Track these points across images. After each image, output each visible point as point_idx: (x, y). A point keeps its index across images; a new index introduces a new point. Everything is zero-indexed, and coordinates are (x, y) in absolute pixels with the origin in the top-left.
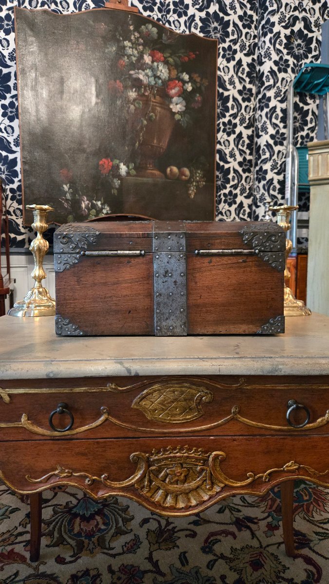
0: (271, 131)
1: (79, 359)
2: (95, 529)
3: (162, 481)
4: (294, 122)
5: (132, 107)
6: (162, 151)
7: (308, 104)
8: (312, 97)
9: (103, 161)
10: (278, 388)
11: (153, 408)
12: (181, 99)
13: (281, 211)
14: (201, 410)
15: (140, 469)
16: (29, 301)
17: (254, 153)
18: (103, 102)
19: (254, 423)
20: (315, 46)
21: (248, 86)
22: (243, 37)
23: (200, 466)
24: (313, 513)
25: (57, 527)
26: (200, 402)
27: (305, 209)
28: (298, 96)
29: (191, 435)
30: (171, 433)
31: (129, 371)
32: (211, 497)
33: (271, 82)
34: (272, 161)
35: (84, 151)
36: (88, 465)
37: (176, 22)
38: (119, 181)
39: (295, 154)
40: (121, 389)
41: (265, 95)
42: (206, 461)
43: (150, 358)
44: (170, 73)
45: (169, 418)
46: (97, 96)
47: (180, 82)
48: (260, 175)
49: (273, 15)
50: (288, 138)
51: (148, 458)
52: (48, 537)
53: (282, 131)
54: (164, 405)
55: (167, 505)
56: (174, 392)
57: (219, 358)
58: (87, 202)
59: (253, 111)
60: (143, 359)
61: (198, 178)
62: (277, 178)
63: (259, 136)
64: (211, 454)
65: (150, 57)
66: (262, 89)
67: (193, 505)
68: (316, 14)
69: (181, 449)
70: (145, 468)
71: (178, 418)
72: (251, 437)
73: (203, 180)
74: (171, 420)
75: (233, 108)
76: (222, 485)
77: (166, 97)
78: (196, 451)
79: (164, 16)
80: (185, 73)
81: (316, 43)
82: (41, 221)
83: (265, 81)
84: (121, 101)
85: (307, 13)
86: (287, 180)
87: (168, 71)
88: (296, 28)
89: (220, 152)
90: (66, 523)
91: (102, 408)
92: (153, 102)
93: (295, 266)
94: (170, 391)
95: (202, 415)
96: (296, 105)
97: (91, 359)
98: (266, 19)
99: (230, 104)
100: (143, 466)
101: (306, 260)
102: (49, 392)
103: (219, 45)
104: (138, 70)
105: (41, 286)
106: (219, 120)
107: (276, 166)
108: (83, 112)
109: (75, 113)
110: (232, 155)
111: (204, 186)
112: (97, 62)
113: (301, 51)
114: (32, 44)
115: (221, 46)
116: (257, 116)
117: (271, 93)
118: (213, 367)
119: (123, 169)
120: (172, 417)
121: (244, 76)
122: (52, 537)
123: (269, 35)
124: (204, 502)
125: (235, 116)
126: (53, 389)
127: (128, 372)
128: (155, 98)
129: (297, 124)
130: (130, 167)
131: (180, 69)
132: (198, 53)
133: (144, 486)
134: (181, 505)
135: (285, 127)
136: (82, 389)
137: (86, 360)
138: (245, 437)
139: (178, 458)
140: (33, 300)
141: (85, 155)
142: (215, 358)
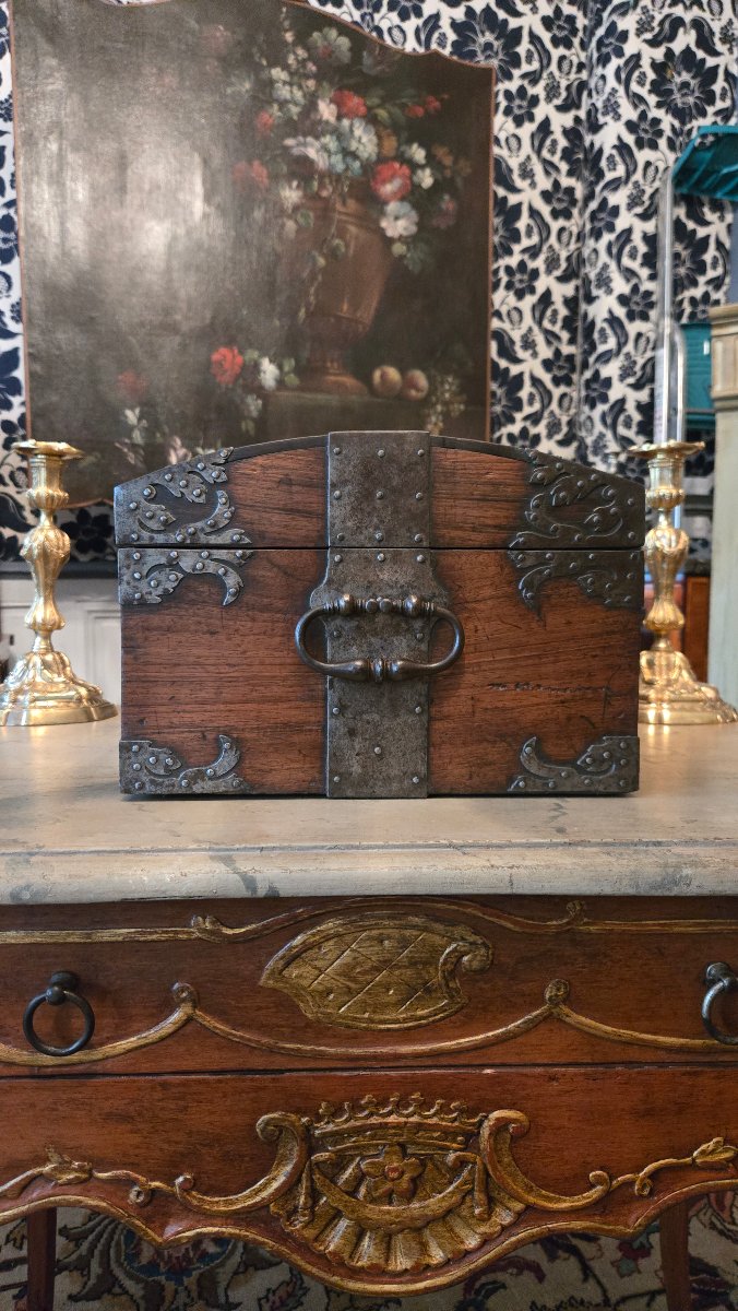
0: (621, 286)
1: (108, 849)
2: (191, 1254)
3: (347, 1193)
4: (675, 266)
5: (290, 225)
6: (361, 329)
7: (705, 223)
8: (717, 207)
9: (222, 354)
10: (676, 929)
11: (321, 988)
12: (406, 208)
13: (660, 456)
14: (458, 992)
15: (284, 1160)
16: (18, 684)
17: (580, 339)
18: (222, 211)
19: (609, 1029)
20: (724, 89)
21: (566, 182)
22: (554, 67)
23: (456, 1150)
24: (732, 1213)
25: (100, 1247)
26: (454, 970)
27: (701, 471)
28: (683, 204)
29: (430, 1063)
30: (375, 1057)
31: (250, 882)
32: (486, 1241)
33: (621, 171)
34: (622, 357)
35: (173, 329)
36: (138, 1147)
37: (396, 32)
38: (260, 402)
39: (678, 338)
40: (230, 932)
41: (604, 202)
42: (471, 1138)
43: (314, 844)
44: (380, 145)
45: (366, 1015)
46: (208, 199)
47: (405, 167)
48: (595, 390)
49: (624, 14)
50: (659, 305)
51: (308, 1128)
52: (75, 1273)
53: (647, 286)
54: (354, 980)
55: (360, 1264)
56: (382, 942)
57: (510, 845)
58: (182, 452)
59: (578, 240)
60: (291, 848)
61: (447, 395)
62: (634, 397)
63: (590, 299)
64: (486, 1117)
65: (333, 107)
66: (598, 189)
67: (434, 1262)
68: (724, 12)
69: (400, 1105)
70: (299, 1156)
71: (393, 1016)
72: (601, 1069)
73: (459, 398)
74: (372, 1021)
75: (529, 233)
76: (519, 1206)
77: (371, 202)
78: (444, 1109)
79: (368, 17)
80: (415, 146)
81: (726, 80)
82: (49, 482)
83: (605, 169)
84: (263, 210)
85: (704, 10)
86: (657, 401)
87: (375, 139)
88: (678, 46)
89: (499, 336)
90: (122, 1237)
91: (176, 986)
92: (340, 213)
93: (681, 603)
94: (370, 938)
95: (462, 1008)
96: (678, 226)
97: (143, 848)
98: (608, 24)
99: (522, 223)
100: (295, 1150)
101: (705, 590)
102: (27, 941)
103: (496, 83)
104: (305, 135)
105: (50, 649)
106: (496, 260)
107: (632, 368)
108: (175, 238)
109: (154, 238)
110: (528, 344)
111: (464, 414)
112: (205, 117)
113: (691, 100)
114: (51, 75)
115: (502, 87)
116: (586, 252)
117: (619, 198)
118: (492, 871)
119: (269, 372)
120: (374, 1012)
121: (556, 159)
122: (85, 1273)
123: (615, 62)
124: (467, 1253)
125: (533, 252)
126: (37, 933)
127: (247, 888)
128: (344, 203)
129: (682, 271)
130: (286, 368)
131: (405, 135)
132: (446, 96)
133: (296, 1207)
134: (401, 1262)
135: (653, 277)
136: (121, 933)
137: (127, 852)
138: (582, 1070)
139: (394, 1128)
140: (29, 684)
141: (178, 339)
142: (500, 847)
